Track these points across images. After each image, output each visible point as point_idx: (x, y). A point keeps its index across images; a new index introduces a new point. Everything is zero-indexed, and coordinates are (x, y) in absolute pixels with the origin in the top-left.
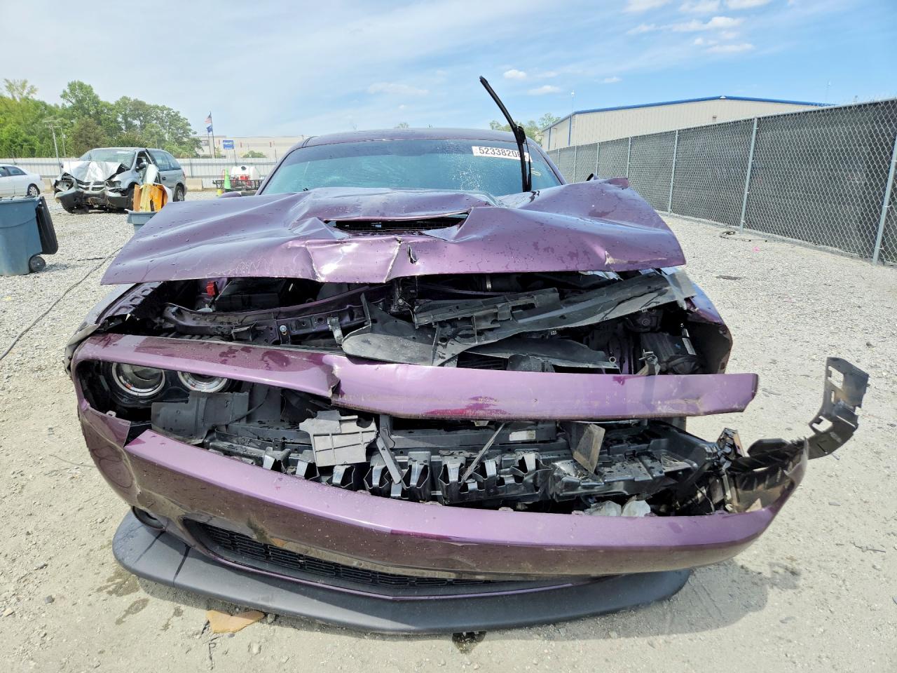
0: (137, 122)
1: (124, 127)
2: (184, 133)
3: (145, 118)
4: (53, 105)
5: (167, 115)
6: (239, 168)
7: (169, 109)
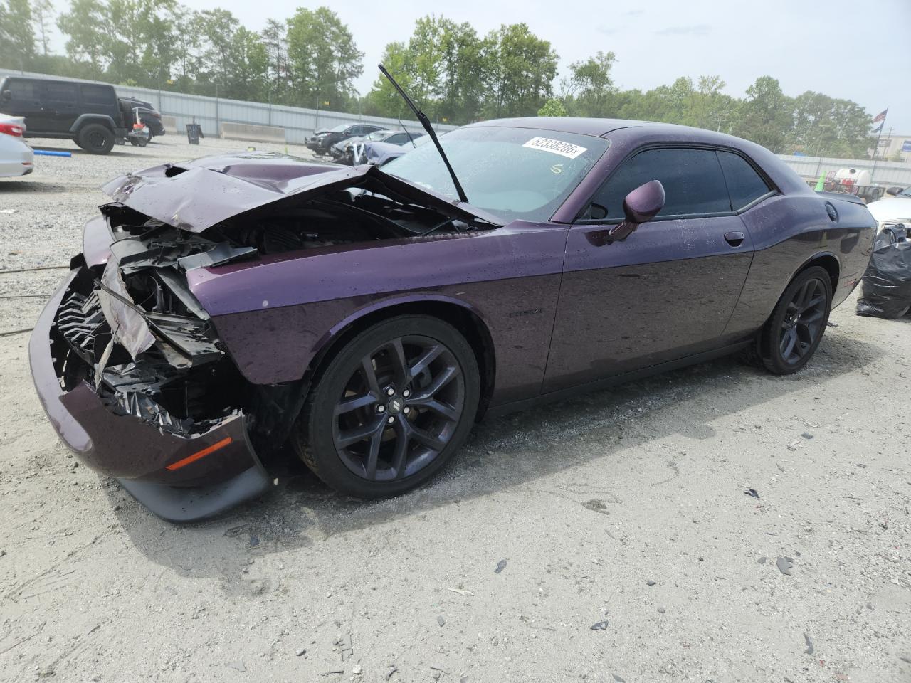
0: (812, 118)
1: (796, 123)
2: (860, 131)
3: (822, 113)
4: (736, 100)
5: (849, 111)
6: (848, 171)
7: (855, 104)
